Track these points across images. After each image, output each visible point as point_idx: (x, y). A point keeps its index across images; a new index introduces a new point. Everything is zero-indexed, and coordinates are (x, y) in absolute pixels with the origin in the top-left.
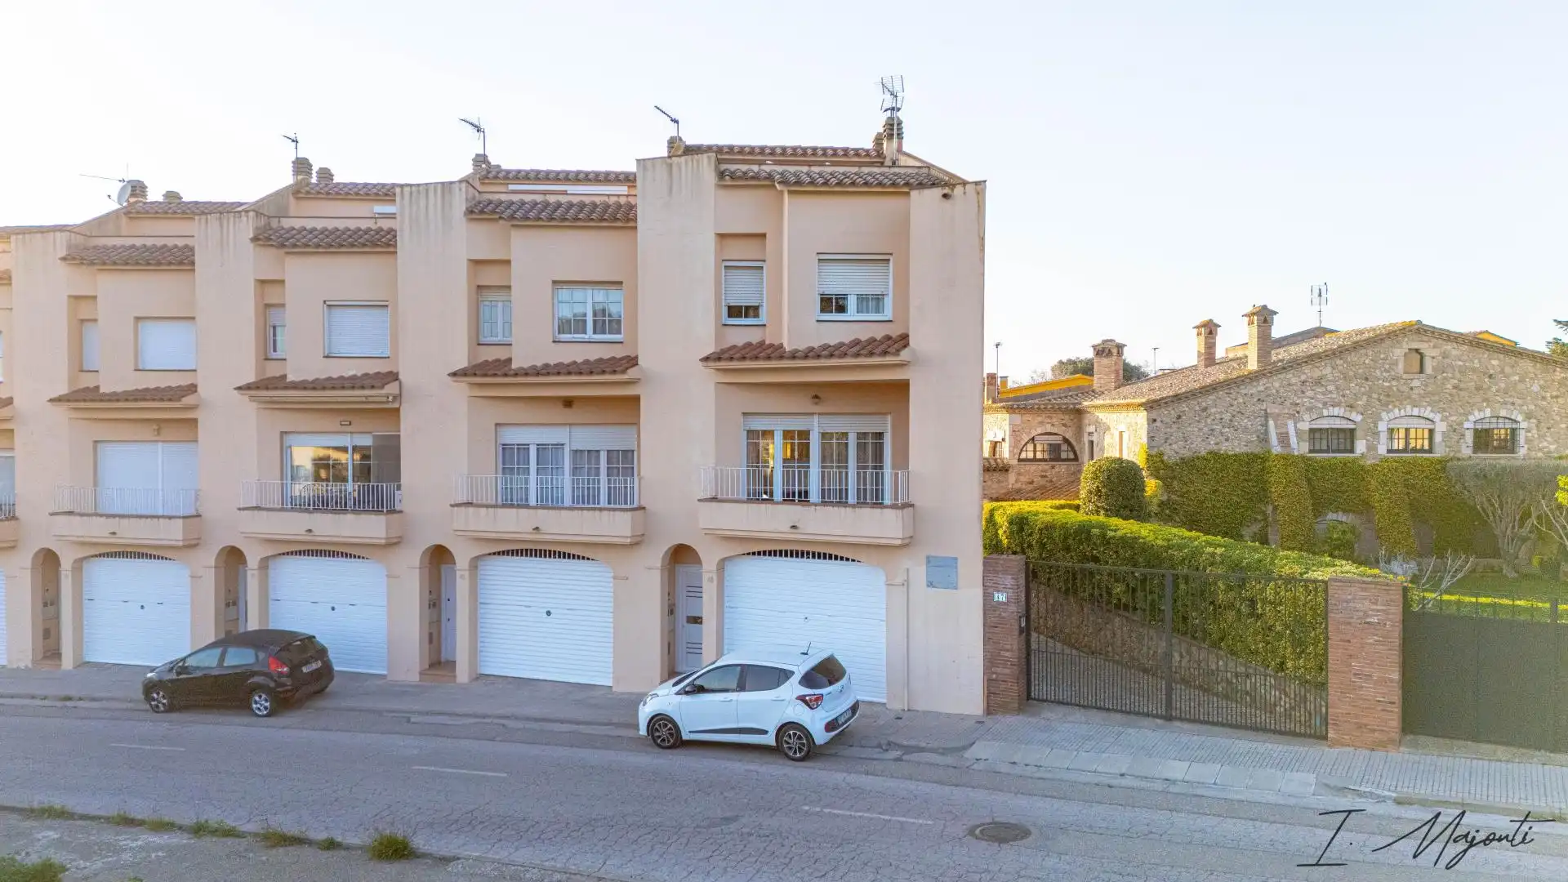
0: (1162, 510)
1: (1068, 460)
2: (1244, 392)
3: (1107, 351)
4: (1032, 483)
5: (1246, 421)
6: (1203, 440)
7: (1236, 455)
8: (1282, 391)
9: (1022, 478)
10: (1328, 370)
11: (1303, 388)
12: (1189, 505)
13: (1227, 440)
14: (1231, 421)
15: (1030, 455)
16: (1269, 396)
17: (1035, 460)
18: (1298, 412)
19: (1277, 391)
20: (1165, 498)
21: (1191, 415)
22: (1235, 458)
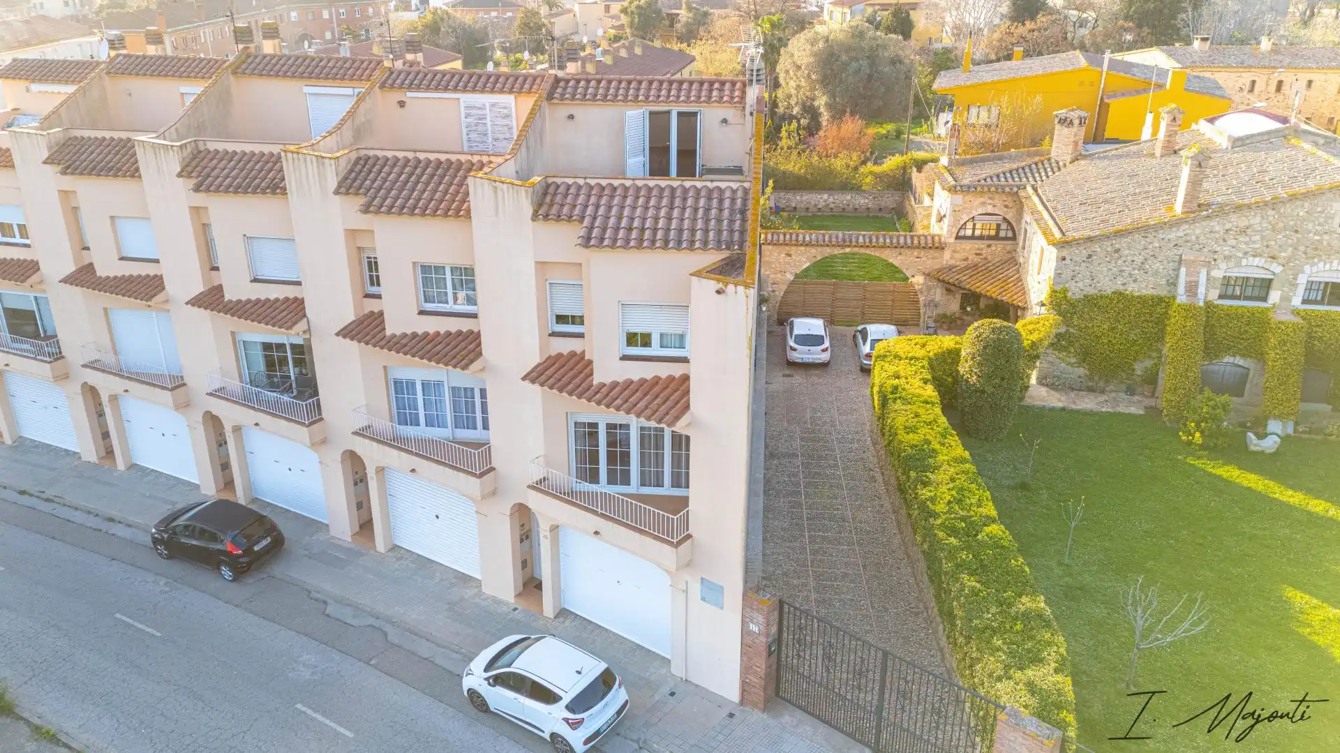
0: (1059, 341)
1: (1006, 238)
2: (1161, 236)
3: (1069, 120)
4: (966, 259)
5: (1158, 264)
6: (1111, 280)
7: (1140, 297)
8: (1202, 238)
9: (957, 256)
10: (1258, 219)
11: (1226, 236)
12: (1085, 339)
13: (1135, 281)
14: (1142, 263)
15: (969, 232)
16: (1188, 241)
17: (973, 237)
18: (1215, 260)
19: (1197, 238)
20: (1063, 330)
21: (1102, 255)
22: (1142, 300)
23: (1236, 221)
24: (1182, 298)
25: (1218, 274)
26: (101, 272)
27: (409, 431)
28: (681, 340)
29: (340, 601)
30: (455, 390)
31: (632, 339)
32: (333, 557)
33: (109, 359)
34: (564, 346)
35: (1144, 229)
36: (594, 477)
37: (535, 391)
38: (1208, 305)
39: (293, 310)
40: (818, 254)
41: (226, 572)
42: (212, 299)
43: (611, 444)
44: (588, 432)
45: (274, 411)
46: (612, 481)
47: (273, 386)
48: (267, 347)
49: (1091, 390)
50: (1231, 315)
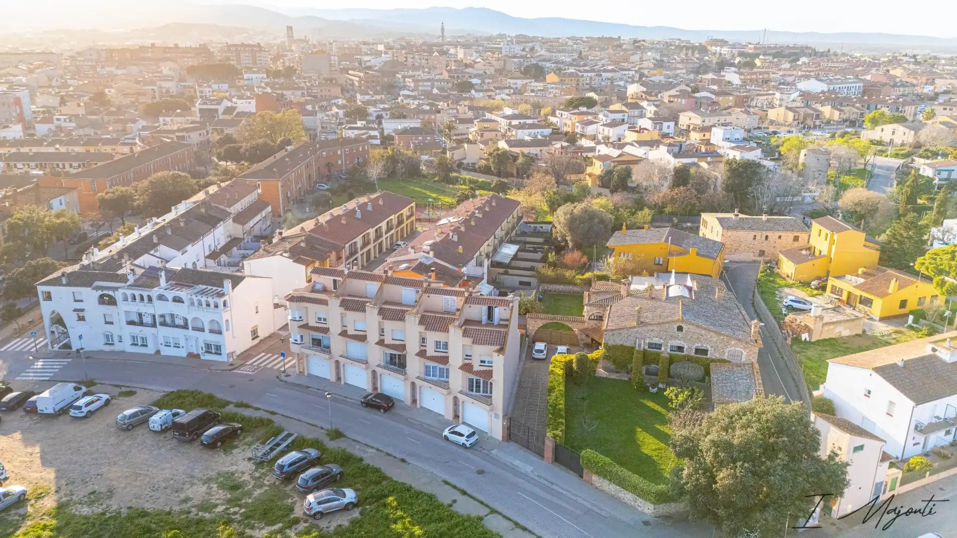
0: (607, 358)
2: (631, 330)
4: (590, 326)
5: (631, 338)
6: (619, 341)
8: (642, 331)
10: (656, 327)
11: (648, 331)
12: (613, 357)
13: (625, 342)
14: (627, 337)
15: (593, 318)
16: (638, 332)
18: (645, 337)
19: (640, 331)
20: (607, 354)
21: (617, 334)
22: (628, 347)
23: (650, 328)
24: (637, 348)
25: (647, 341)
26: (349, 333)
27: (428, 378)
28: (492, 363)
29: (411, 419)
30: (440, 369)
31: (482, 362)
32: (406, 408)
33: (345, 355)
34: (467, 361)
35: (627, 328)
36: (472, 390)
37: (461, 371)
38: (645, 350)
39: (403, 347)
40: (545, 322)
41: (382, 411)
42: (381, 343)
43: (476, 383)
44: (471, 381)
45: (392, 370)
46: (476, 392)
47: (392, 364)
48: (391, 354)
49: (617, 372)
50: (652, 354)
